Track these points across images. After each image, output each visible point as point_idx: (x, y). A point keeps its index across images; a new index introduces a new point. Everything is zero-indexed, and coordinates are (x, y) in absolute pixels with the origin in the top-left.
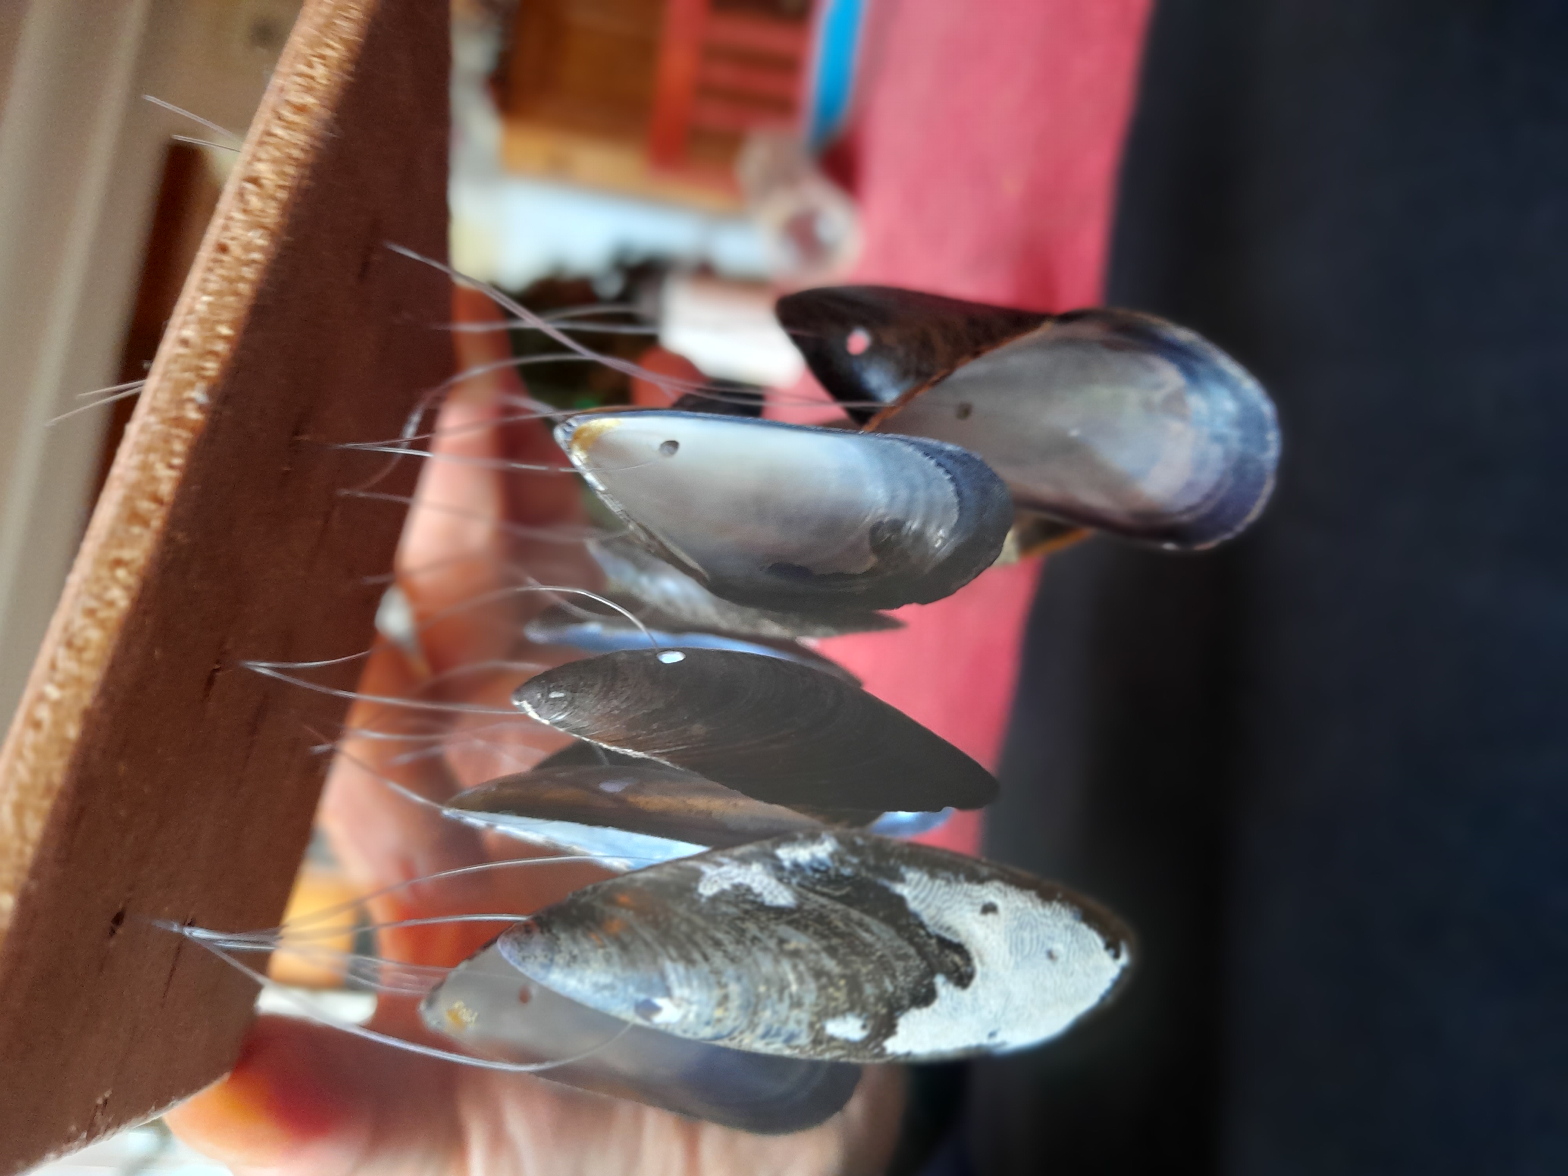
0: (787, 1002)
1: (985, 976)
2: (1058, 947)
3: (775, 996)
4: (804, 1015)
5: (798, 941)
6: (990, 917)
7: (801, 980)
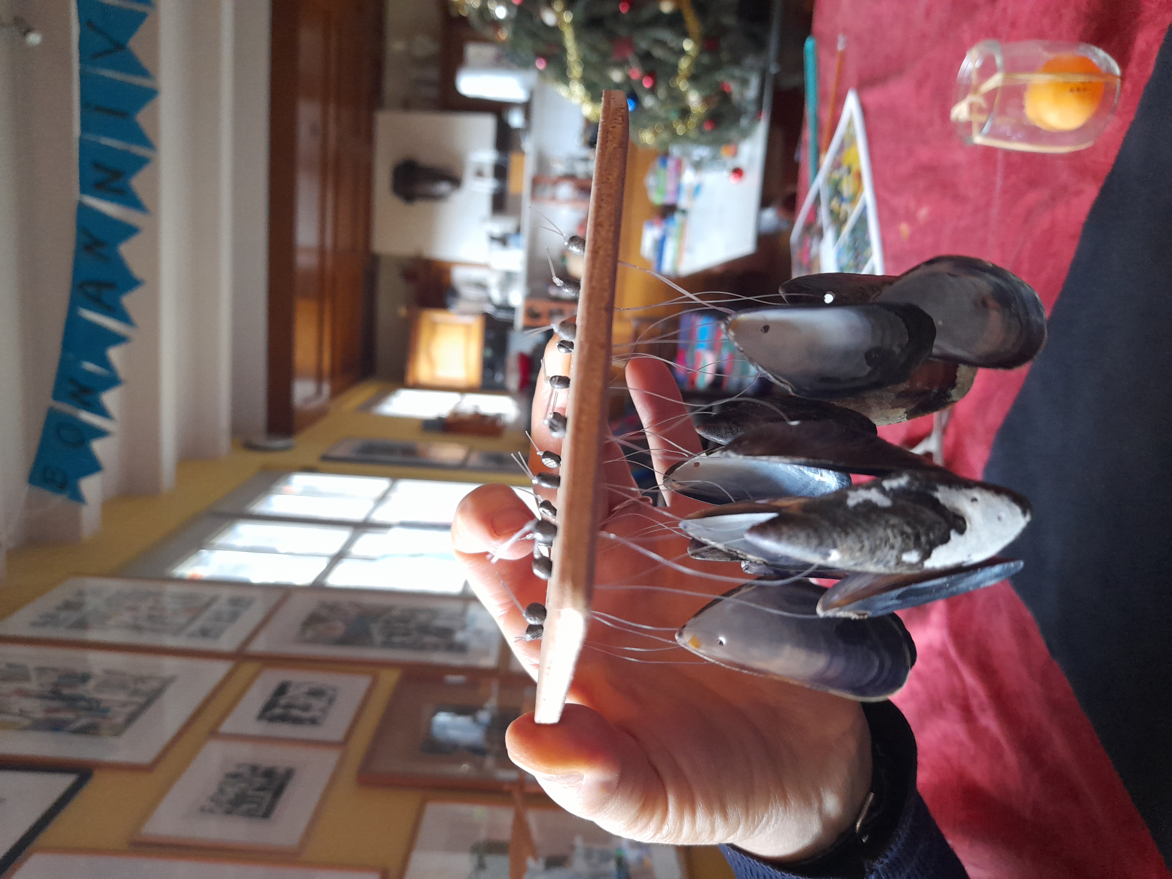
0: (888, 547)
1: (971, 530)
2: (1003, 515)
3: (883, 545)
4: (895, 553)
5: (894, 520)
6: (975, 503)
7: (895, 537)
